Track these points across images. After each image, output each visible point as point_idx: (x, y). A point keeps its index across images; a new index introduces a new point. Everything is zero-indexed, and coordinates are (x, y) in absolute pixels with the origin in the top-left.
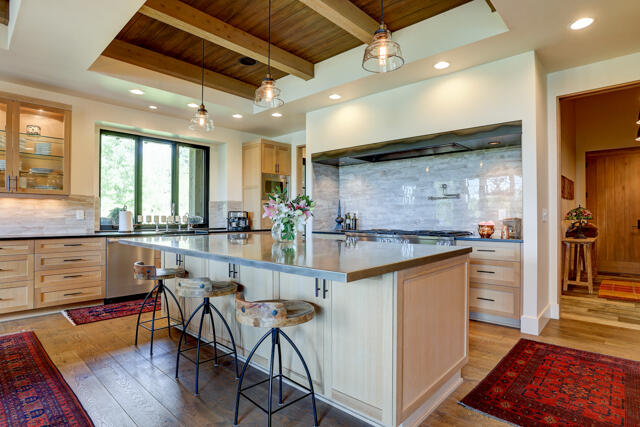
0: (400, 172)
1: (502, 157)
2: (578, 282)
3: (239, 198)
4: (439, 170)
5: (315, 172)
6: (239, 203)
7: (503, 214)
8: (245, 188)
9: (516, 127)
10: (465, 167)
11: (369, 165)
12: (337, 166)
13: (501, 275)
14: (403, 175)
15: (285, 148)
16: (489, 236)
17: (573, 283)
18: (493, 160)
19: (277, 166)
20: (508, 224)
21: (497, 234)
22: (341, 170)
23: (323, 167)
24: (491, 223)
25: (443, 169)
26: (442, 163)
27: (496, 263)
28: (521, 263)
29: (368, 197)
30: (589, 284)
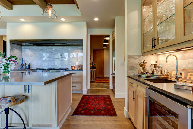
0: (47, 50)
1: (77, 48)
2: (93, 80)
4: (60, 50)
7: (77, 64)
9: (81, 41)
10: (67, 50)
11: (35, 46)
12: (21, 45)
13: (78, 80)
14: (47, 51)
16: (74, 69)
17: (92, 80)
18: (75, 49)
20: (79, 66)
21: (76, 69)
22: (23, 47)
23: (15, 45)
24: (74, 66)
25: (61, 50)
26: (61, 48)
27: (76, 76)
28: (82, 76)
29: (34, 57)
30: (95, 80)
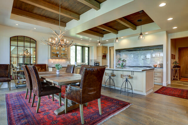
0: (135, 54)
1: (159, 51)
3: (96, 59)
5: (116, 53)
6: (96, 60)
7: (159, 63)
8: (97, 56)
9: (162, 46)
11: (128, 52)
12: (120, 52)
13: (159, 75)
14: (136, 54)
15: (106, 47)
16: (156, 67)
18: (157, 51)
19: (105, 51)
20: (160, 64)
21: (157, 67)
22: (121, 53)
24: (156, 64)
27: (158, 72)
28: (163, 72)
30: (178, 78)
